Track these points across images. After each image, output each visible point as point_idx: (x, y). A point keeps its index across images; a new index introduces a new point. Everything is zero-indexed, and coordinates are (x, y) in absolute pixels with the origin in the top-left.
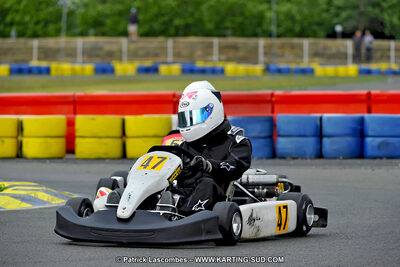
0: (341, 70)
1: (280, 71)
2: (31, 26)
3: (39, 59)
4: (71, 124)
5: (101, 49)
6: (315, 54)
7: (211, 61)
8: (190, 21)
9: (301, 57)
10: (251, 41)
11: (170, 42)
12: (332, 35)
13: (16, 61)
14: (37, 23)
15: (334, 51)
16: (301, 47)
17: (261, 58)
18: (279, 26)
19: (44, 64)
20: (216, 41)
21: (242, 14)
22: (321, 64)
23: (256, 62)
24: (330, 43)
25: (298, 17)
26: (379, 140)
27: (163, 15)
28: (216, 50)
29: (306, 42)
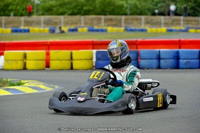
0: (159, 30)
1: (132, 30)
2: (21, 11)
3: (24, 26)
4: (48, 54)
5: (52, 21)
6: (147, 23)
7: (101, 26)
8: (91, 8)
9: (141, 24)
10: (118, 17)
11: (82, 18)
12: (154, 14)
13: (14, 27)
14: (23, 10)
15: (155, 21)
16: (141, 19)
17: (123, 24)
18: (130, 10)
19: (26, 28)
20: (103, 17)
21: (113, 5)
22: (150, 27)
23: (121, 26)
24: (153, 17)
25: (139, 6)
26: (186, 61)
27: (79, 6)
28: (103, 21)
29: (143, 17)
